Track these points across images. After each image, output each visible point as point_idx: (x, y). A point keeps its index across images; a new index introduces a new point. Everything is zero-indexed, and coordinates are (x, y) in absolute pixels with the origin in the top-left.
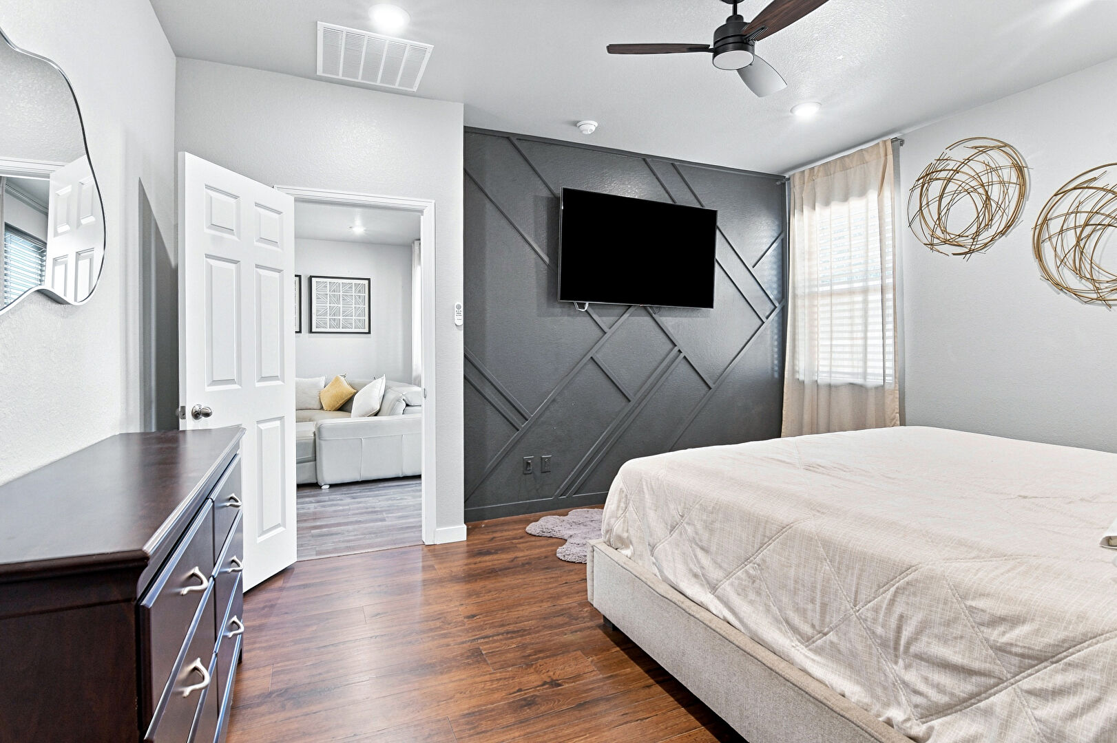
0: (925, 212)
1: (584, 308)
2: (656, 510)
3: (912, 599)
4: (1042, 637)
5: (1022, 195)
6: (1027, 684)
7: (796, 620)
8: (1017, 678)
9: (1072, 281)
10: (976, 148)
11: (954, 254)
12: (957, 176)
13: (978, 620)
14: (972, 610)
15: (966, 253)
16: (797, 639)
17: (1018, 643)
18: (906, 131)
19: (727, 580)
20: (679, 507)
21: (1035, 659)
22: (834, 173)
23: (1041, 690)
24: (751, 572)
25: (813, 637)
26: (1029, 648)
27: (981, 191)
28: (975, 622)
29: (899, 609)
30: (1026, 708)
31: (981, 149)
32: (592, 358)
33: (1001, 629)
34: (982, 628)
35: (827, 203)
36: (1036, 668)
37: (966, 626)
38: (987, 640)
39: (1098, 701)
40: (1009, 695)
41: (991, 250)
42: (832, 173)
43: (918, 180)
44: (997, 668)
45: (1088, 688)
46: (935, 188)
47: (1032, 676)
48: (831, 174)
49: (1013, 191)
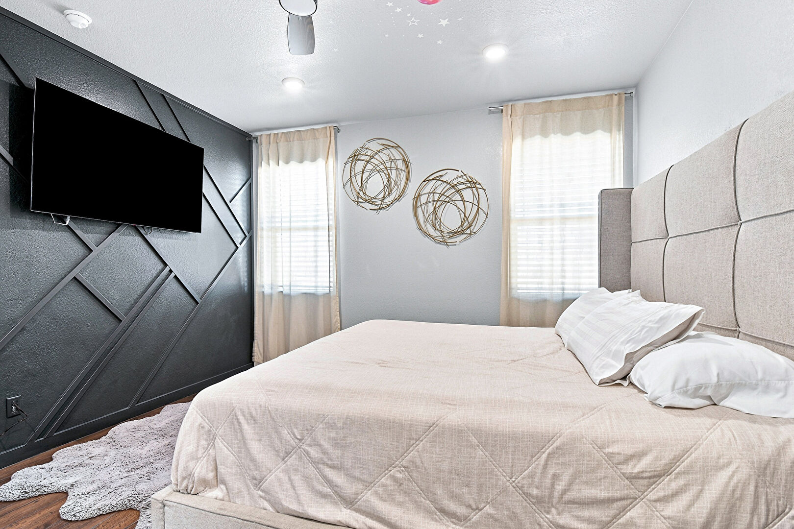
0: (353, 179)
1: (65, 223)
2: (260, 440)
3: (562, 460)
4: (661, 460)
5: (408, 179)
6: (652, 496)
7: (452, 506)
8: (645, 494)
9: (431, 231)
10: (383, 145)
11: (370, 209)
12: (373, 160)
13: (616, 461)
14: (610, 456)
15: (377, 210)
16: (452, 522)
17: (647, 470)
18: (342, 124)
19: (369, 490)
20: (295, 431)
21: (656, 477)
22: (293, 141)
23: (664, 497)
24: (399, 475)
25: (469, 516)
26: (655, 471)
27: (386, 172)
28: (613, 463)
29: (551, 471)
30: (655, 513)
31: (386, 146)
32: (75, 278)
33: (631, 463)
34: (620, 467)
35: (287, 162)
36: (658, 482)
37: (607, 468)
38: (624, 474)
39: (701, 491)
40: (642, 507)
41: (391, 209)
42: (291, 140)
43: (350, 158)
44: (631, 491)
45: (693, 485)
46: (360, 165)
47: (656, 489)
48: (290, 142)
49: (403, 175)
